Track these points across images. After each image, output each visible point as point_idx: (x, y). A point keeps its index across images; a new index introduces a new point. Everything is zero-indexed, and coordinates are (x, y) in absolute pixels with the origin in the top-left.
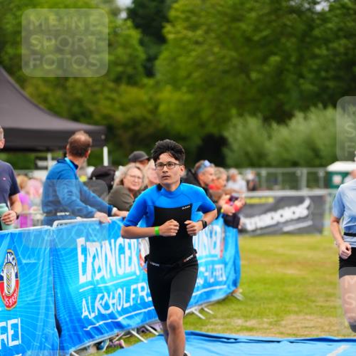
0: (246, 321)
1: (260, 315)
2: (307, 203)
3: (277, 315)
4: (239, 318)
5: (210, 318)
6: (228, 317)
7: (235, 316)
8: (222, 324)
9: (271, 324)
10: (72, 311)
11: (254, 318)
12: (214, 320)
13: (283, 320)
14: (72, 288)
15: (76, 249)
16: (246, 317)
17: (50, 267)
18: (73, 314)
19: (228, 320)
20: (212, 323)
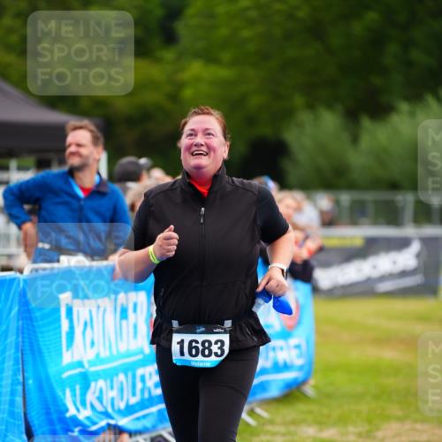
0: (321, 430)
1: (343, 421)
2: (416, 247)
3: (370, 421)
4: (309, 425)
5: (264, 425)
6: (294, 423)
7: (303, 421)
8: (284, 435)
9: (360, 435)
10: (51, 407)
11: (334, 425)
12: (269, 428)
13: (378, 429)
14: (52, 370)
15: (57, 310)
16: (321, 423)
17: (18, 337)
18: (52, 411)
19: (292, 428)
20: (267, 433)
